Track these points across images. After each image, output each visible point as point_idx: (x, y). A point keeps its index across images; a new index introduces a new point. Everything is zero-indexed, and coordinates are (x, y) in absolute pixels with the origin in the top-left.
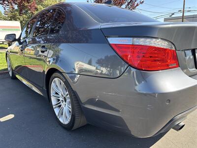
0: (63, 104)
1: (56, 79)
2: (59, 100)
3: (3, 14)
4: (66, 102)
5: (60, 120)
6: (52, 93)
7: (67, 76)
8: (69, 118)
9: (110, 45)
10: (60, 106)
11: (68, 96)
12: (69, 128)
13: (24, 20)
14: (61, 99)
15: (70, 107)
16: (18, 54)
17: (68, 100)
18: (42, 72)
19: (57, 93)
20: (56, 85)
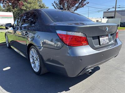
0: (36, 62)
1: (33, 49)
2: (34, 60)
3: (2, 7)
4: (37, 61)
5: (34, 70)
6: (31, 56)
7: (38, 48)
8: (39, 68)
9: (57, 34)
10: (34, 63)
11: (38, 57)
12: (38, 74)
13: (15, 12)
14: (35, 59)
15: (39, 63)
16: (12, 34)
17: (38, 60)
18: (25, 44)
19: (33, 56)
20: (33, 52)
